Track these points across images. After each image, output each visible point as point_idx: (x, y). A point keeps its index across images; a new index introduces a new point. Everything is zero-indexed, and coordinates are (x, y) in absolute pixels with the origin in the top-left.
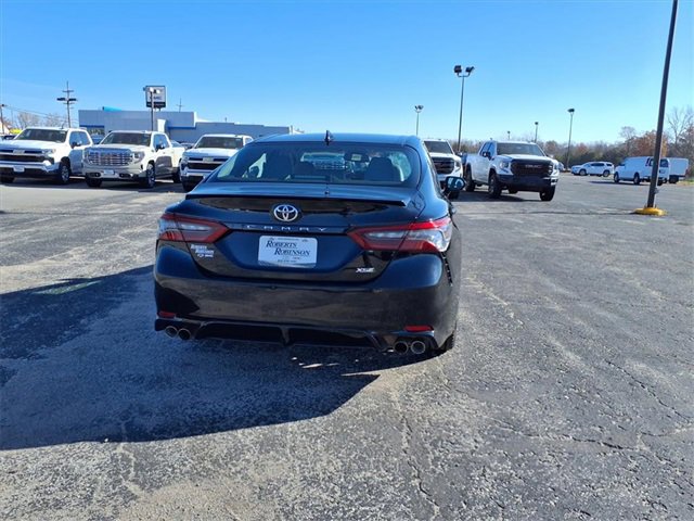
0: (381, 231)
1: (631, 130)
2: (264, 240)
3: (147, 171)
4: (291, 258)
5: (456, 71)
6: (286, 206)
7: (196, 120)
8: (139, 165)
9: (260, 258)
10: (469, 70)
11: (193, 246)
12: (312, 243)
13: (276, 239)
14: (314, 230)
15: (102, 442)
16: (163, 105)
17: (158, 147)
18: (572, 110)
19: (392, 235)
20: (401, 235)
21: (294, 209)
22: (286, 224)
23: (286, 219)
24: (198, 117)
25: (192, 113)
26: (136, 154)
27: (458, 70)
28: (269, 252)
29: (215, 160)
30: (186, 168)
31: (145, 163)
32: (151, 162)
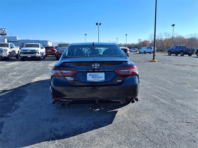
0: (122, 70)
1: (140, 40)
2: (88, 74)
3: (9, 55)
4: (97, 79)
5: (96, 24)
6: (96, 64)
7: (18, 39)
8: (6, 53)
9: (87, 80)
10: (100, 24)
11: (66, 77)
12: (103, 74)
13: (92, 74)
14: (104, 70)
15: (50, 141)
16: (6, 34)
17: (11, 48)
18: (126, 35)
19: (125, 70)
20: (128, 70)
21: (98, 65)
22: (96, 69)
23: (96, 68)
24: (18, 38)
25: (16, 37)
26: (5, 50)
27: (97, 24)
28: (90, 77)
29: (31, 51)
30: (22, 54)
31: (8, 53)
32: (10, 52)
